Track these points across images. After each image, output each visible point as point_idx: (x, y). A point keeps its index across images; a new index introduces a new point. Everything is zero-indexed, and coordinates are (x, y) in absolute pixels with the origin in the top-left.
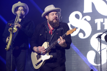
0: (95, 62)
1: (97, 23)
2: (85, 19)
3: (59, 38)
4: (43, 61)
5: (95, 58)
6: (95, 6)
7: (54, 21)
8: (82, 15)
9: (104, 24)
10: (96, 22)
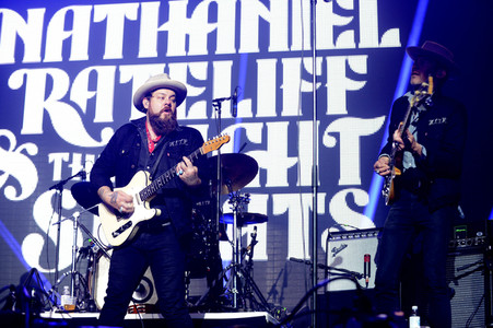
0: (41, 263)
1: (53, 163)
2: (24, 152)
3: (182, 160)
4: (133, 225)
5: (42, 252)
6: (52, 118)
7: (162, 116)
8: (17, 139)
9: (70, 166)
10: (50, 161)
